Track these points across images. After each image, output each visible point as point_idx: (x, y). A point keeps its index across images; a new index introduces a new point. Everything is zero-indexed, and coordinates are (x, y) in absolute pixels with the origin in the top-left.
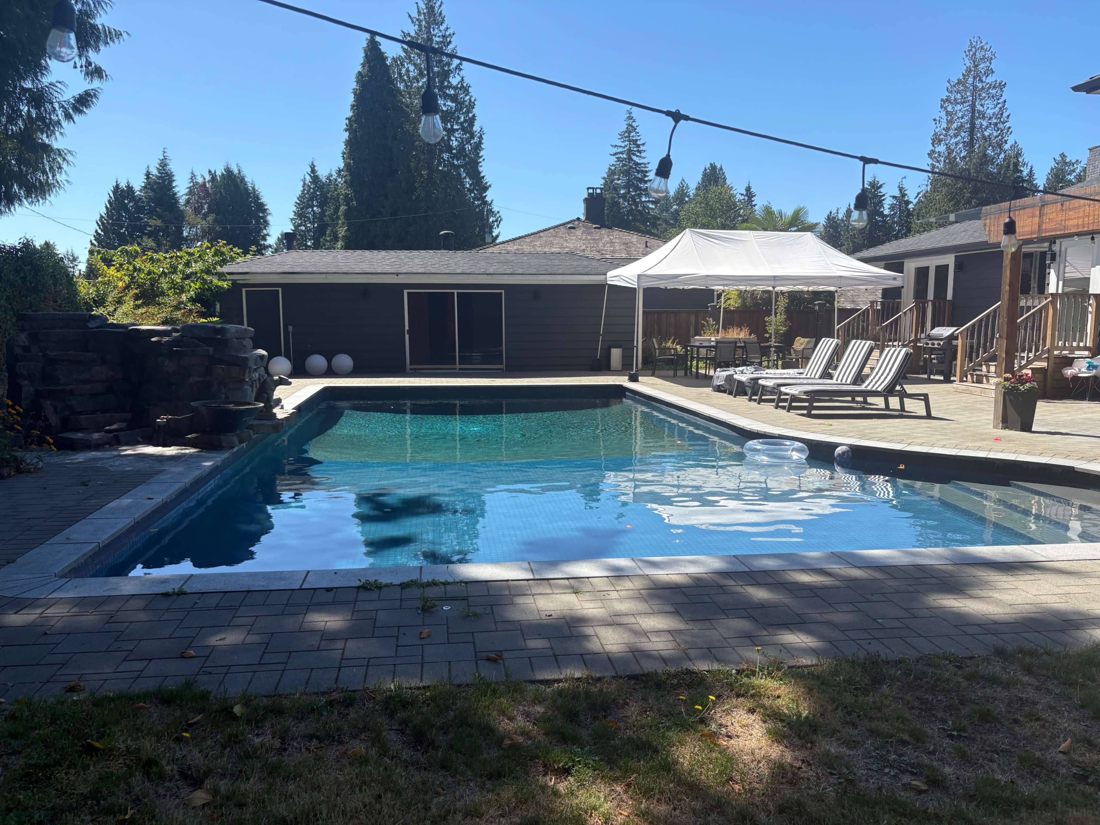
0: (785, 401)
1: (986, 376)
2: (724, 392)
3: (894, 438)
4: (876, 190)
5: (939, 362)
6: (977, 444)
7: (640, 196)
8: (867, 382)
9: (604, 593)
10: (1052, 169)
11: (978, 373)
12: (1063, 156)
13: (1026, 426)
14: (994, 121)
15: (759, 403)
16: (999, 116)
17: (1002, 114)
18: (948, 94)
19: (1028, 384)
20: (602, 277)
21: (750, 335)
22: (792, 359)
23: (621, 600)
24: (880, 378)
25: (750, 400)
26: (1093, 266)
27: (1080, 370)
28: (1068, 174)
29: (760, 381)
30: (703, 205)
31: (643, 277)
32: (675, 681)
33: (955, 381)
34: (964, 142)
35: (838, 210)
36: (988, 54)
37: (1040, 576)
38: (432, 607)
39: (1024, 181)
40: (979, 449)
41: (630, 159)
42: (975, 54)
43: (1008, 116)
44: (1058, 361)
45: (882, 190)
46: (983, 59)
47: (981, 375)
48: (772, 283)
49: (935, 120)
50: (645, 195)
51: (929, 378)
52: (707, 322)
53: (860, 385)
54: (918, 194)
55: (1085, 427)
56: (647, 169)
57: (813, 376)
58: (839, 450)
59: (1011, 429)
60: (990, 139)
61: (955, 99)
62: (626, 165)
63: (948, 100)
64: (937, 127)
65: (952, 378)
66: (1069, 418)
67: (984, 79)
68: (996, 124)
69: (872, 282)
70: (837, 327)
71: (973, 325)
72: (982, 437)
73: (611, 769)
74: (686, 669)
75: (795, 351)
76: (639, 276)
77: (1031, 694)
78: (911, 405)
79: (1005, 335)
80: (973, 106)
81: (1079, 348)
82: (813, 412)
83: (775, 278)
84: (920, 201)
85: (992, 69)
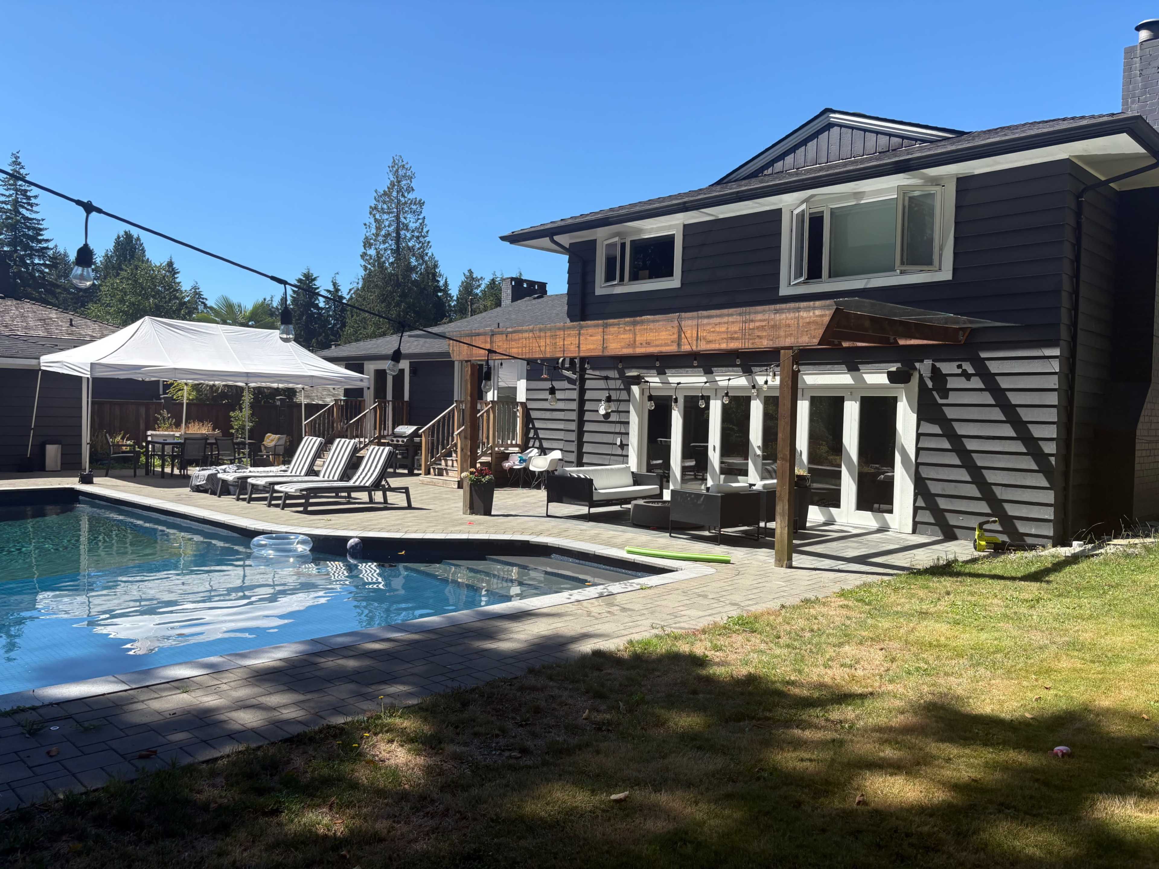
0: (279, 498)
1: (446, 469)
2: (205, 491)
3: (391, 528)
4: (310, 283)
5: (403, 458)
6: (457, 528)
7: (31, 256)
8: (355, 478)
9: (214, 687)
10: (462, 283)
11: (439, 466)
12: (470, 271)
13: (487, 512)
14: (416, 234)
15: (249, 503)
16: (420, 230)
17: (422, 229)
18: (376, 203)
19: (487, 477)
20: (34, 362)
21: (214, 430)
22: (262, 456)
23: (235, 689)
24: (366, 474)
25: (238, 499)
26: (519, 380)
27: (514, 463)
28: (476, 288)
29: (249, 480)
30: (130, 282)
31: (97, 366)
32: (322, 736)
33: (420, 474)
34: (392, 249)
35: (272, 297)
36: (409, 173)
37: (536, 620)
38: (40, 730)
39: (440, 290)
40: (460, 532)
41: (18, 213)
42: (397, 171)
43: (427, 232)
44: (498, 456)
45: (316, 282)
46: (405, 176)
47: (442, 469)
48: (245, 379)
49: (365, 224)
50: (39, 256)
51: (395, 472)
52: (160, 414)
53: (348, 481)
54: (350, 290)
55: (526, 509)
56: (41, 227)
57: (298, 474)
58: (351, 542)
59: (477, 514)
60: (414, 250)
61: (382, 209)
62: (11, 218)
63: (376, 208)
64: (367, 232)
65: (416, 472)
66: (513, 503)
67: (406, 194)
68: (418, 237)
69: (341, 382)
70: (304, 423)
71: (433, 425)
72: (460, 522)
73: (312, 800)
74: (327, 725)
75: (266, 447)
76: (92, 364)
77: (556, 692)
78: (394, 498)
79: (469, 437)
80: (398, 217)
81: (512, 446)
82: (310, 508)
83: (248, 375)
84: (351, 298)
85: (412, 187)
